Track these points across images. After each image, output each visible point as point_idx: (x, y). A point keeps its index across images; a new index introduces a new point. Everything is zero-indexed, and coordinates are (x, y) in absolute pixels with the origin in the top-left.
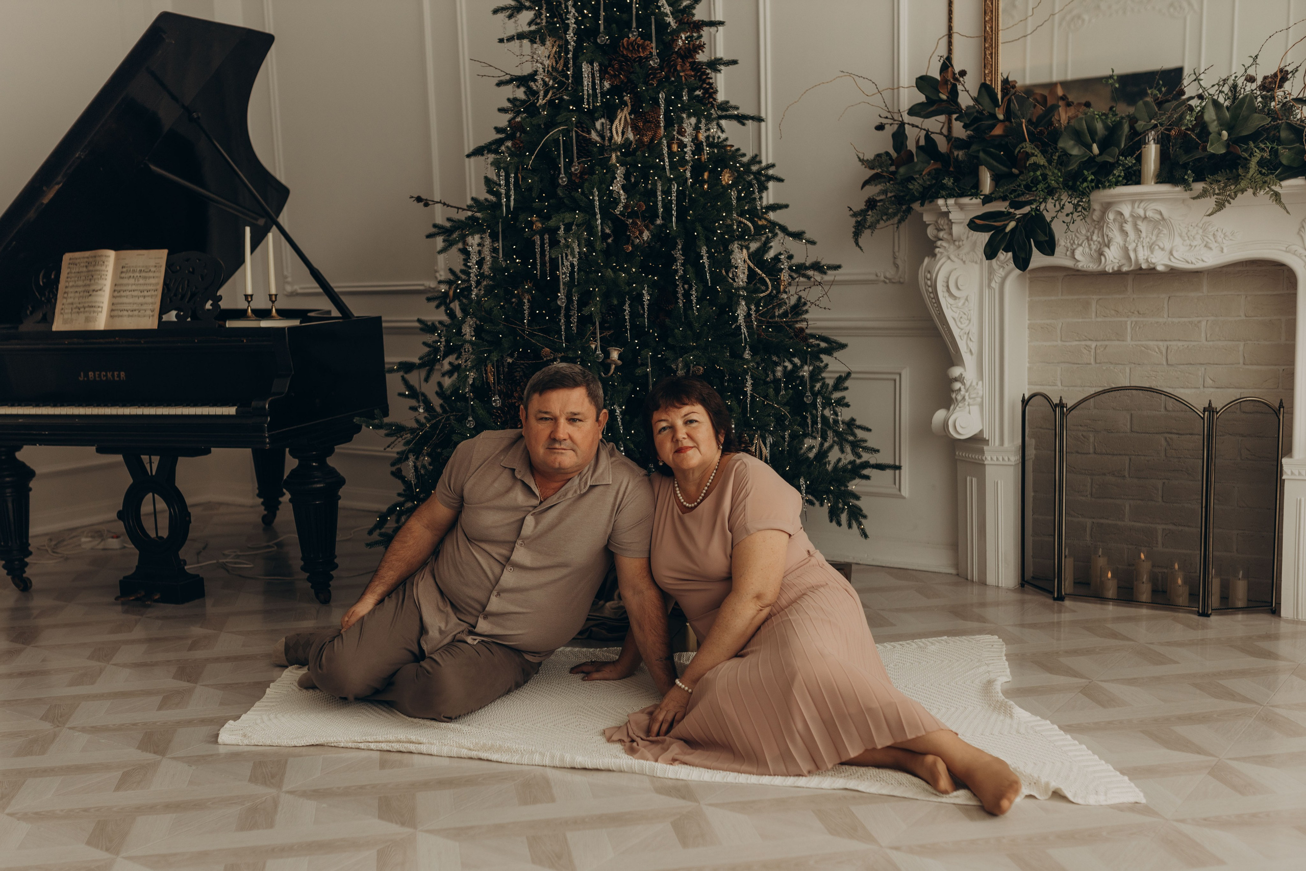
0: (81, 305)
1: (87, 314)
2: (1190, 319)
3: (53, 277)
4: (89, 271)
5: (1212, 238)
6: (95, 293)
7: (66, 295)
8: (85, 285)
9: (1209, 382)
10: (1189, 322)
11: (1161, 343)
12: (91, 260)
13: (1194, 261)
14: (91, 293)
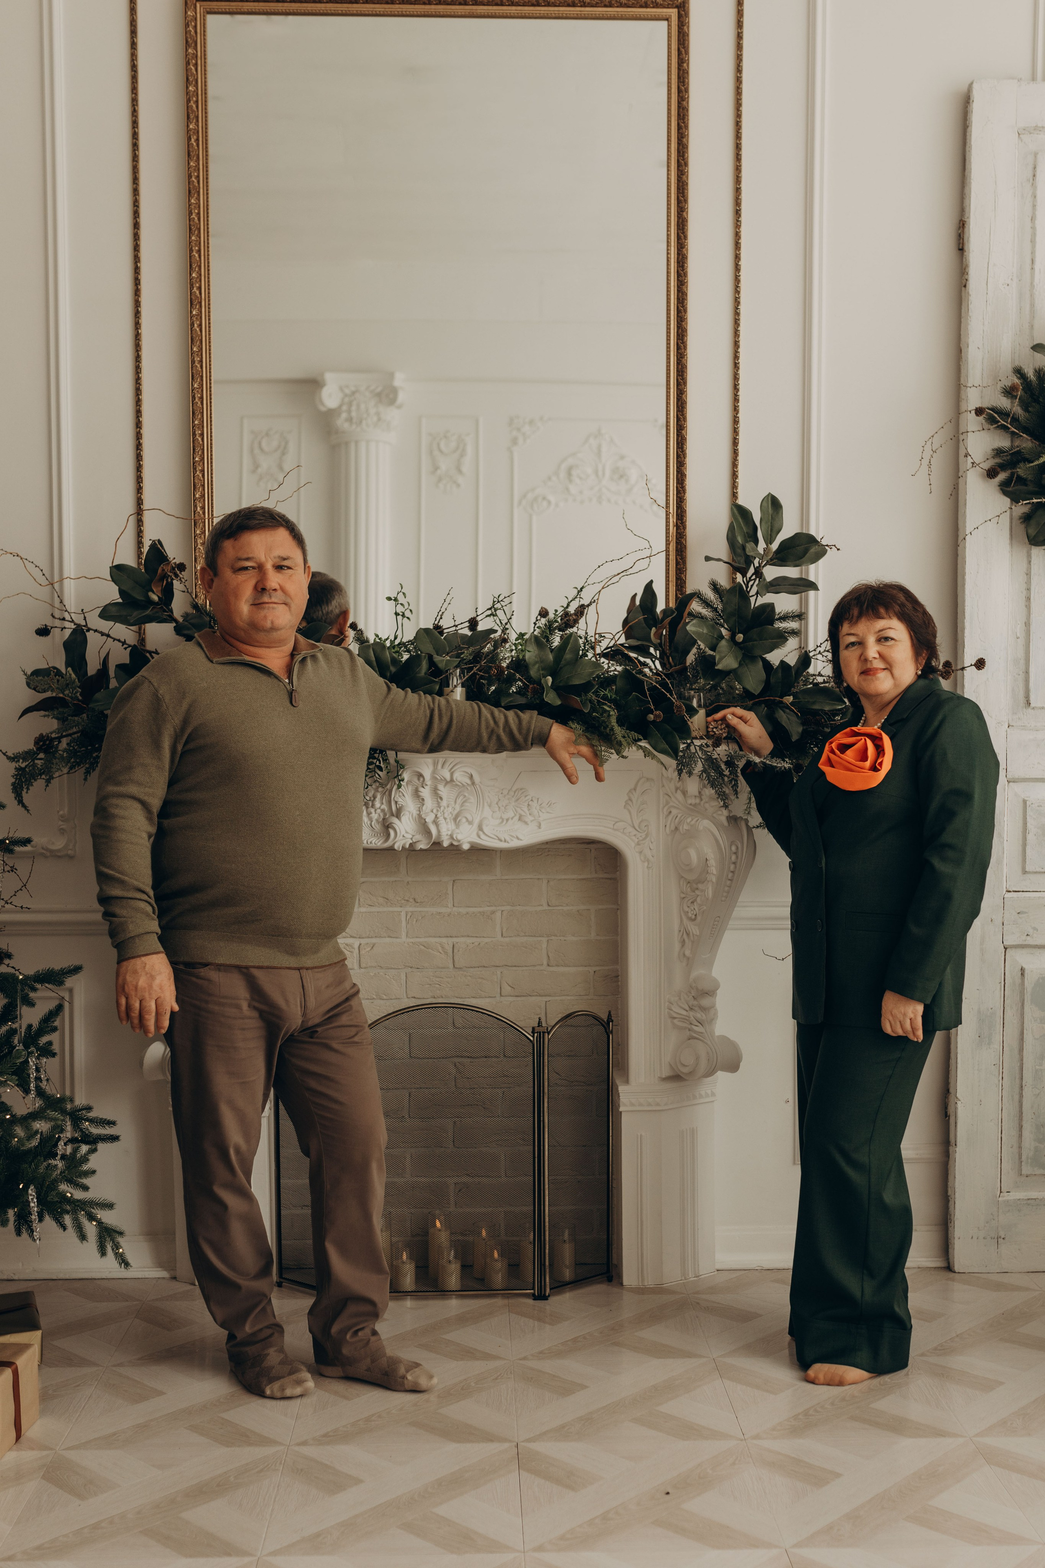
2: (481, 909)
5: (526, 809)
9: (507, 989)
10: (480, 912)
11: (444, 940)
13: (508, 839)
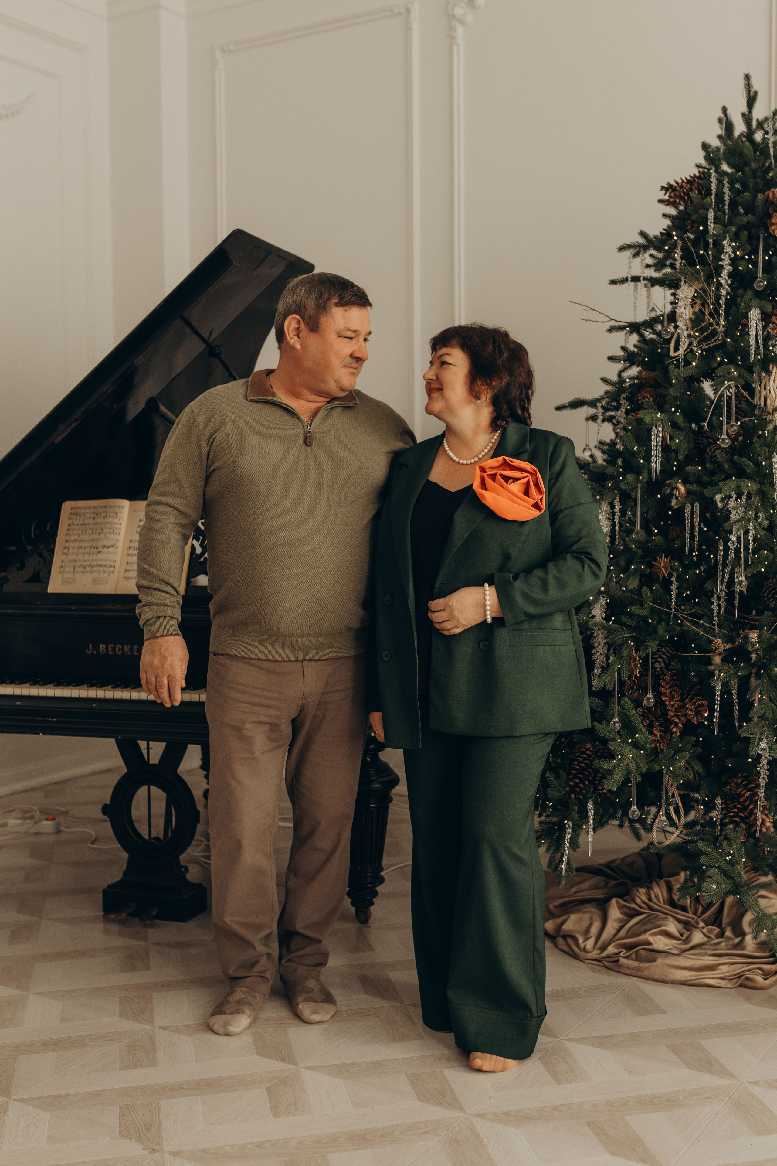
0: (88, 563)
1: (95, 575)
3: (48, 528)
4: (97, 524)
6: (105, 549)
7: (66, 551)
8: (92, 540)
12: (99, 510)
14: (100, 549)
